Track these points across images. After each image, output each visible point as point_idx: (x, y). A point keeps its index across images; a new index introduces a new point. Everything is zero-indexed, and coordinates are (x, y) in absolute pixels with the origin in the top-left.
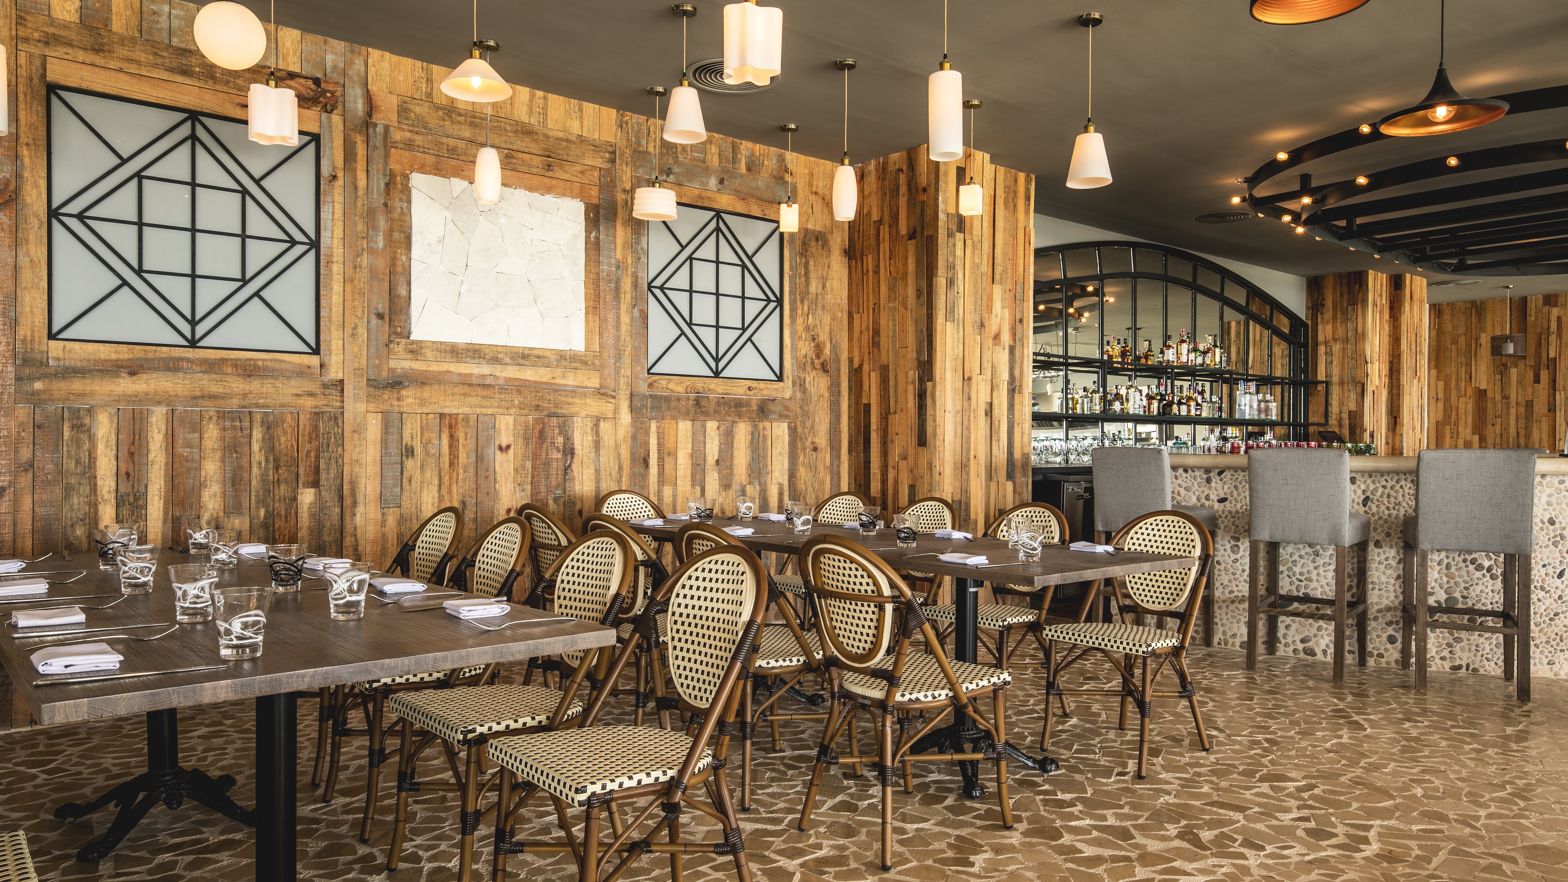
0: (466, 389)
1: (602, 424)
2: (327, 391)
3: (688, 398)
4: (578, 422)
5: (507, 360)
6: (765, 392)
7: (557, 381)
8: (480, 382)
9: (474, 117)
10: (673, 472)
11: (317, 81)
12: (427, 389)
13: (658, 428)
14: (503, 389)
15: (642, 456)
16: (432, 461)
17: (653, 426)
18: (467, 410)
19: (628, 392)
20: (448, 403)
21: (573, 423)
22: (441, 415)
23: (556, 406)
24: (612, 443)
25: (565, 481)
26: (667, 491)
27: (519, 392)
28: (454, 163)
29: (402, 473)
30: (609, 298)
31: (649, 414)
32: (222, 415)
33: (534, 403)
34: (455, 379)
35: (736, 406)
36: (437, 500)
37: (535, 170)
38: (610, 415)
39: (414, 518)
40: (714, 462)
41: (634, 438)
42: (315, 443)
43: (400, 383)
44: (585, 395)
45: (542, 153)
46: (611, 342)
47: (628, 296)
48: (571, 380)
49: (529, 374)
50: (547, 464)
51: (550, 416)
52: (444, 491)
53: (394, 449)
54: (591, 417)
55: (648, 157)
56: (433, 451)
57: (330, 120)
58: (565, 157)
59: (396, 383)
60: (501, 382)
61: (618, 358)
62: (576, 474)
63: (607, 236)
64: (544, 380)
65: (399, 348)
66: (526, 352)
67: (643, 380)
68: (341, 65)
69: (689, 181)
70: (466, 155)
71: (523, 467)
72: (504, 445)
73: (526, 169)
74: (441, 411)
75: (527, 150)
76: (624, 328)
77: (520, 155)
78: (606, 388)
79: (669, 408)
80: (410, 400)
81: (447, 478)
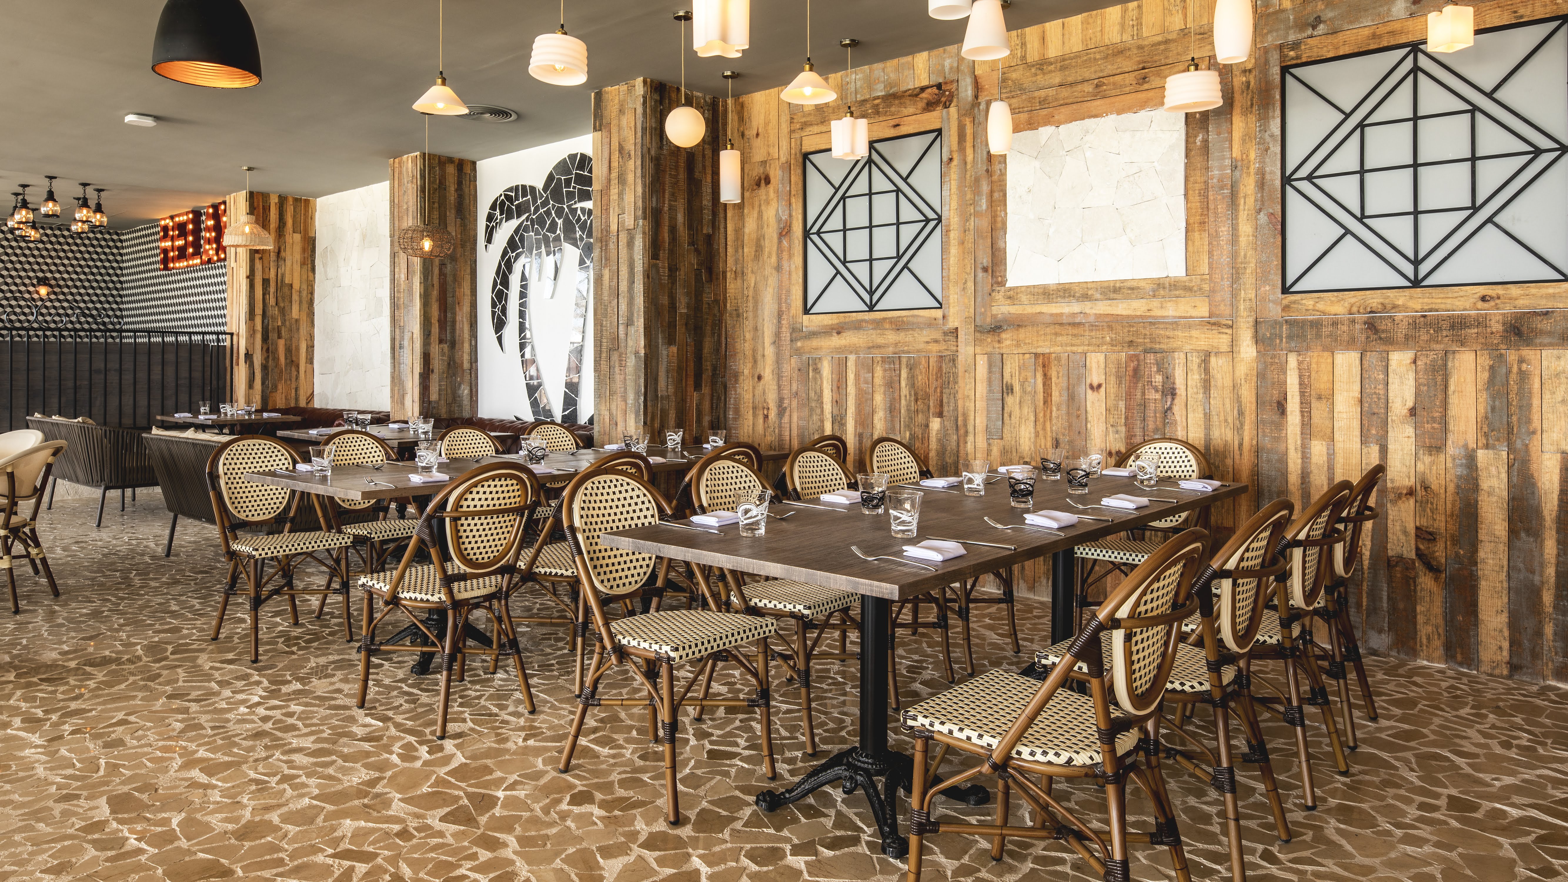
0: (1058, 329)
1: (1213, 360)
2: (947, 338)
3: (1353, 321)
4: (1179, 358)
5: (1098, 296)
6: (1520, 302)
7: (1152, 313)
8: (1071, 320)
9: (1064, 60)
10: (1328, 423)
11: (939, 86)
12: (1022, 330)
13: (1300, 363)
14: (1093, 327)
15: (1275, 398)
16: (1028, 398)
17: (1293, 361)
18: (1058, 349)
19: (1251, 320)
20: (1040, 344)
21: (1173, 359)
22: (1036, 354)
23: (1153, 341)
24: (1228, 382)
25: (1164, 425)
26: (1318, 449)
27: (1110, 328)
28: (1044, 112)
29: (1003, 409)
30: (1222, 208)
31: (1284, 345)
32: (884, 360)
33: (1127, 339)
34: (1048, 319)
35: (1452, 327)
36: (1033, 435)
37: (1127, 89)
38: (1225, 348)
39: (1014, 450)
40: (1405, 412)
41: (1261, 376)
42: (940, 381)
43: (1000, 327)
44: (1190, 327)
45: (1136, 68)
46: (1225, 259)
47: (1251, 201)
48: (1171, 310)
49: (1122, 308)
50: (1144, 405)
51: (1146, 351)
52: (1039, 428)
53: (997, 387)
54: (1198, 351)
55: (1282, 16)
56: (1029, 389)
57: (948, 113)
58: (1163, 62)
59: (996, 329)
60: (1092, 319)
61: (1236, 276)
62: (1178, 418)
63: (1219, 134)
64: (1139, 313)
65: (999, 296)
66: (1118, 285)
67: (1274, 302)
68: (955, 65)
69: (1351, 22)
70: (1056, 100)
71: (1116, 407)
72: (1095, 384)
73: (1118, 92)
74: (1034, 351)
75: (1118, 71)
76: (1243, 241)
77: (1111, 79)
78: (1218, 316)
79: (1318, 336)
80: (1008, 342)
81: (1041, 415)
